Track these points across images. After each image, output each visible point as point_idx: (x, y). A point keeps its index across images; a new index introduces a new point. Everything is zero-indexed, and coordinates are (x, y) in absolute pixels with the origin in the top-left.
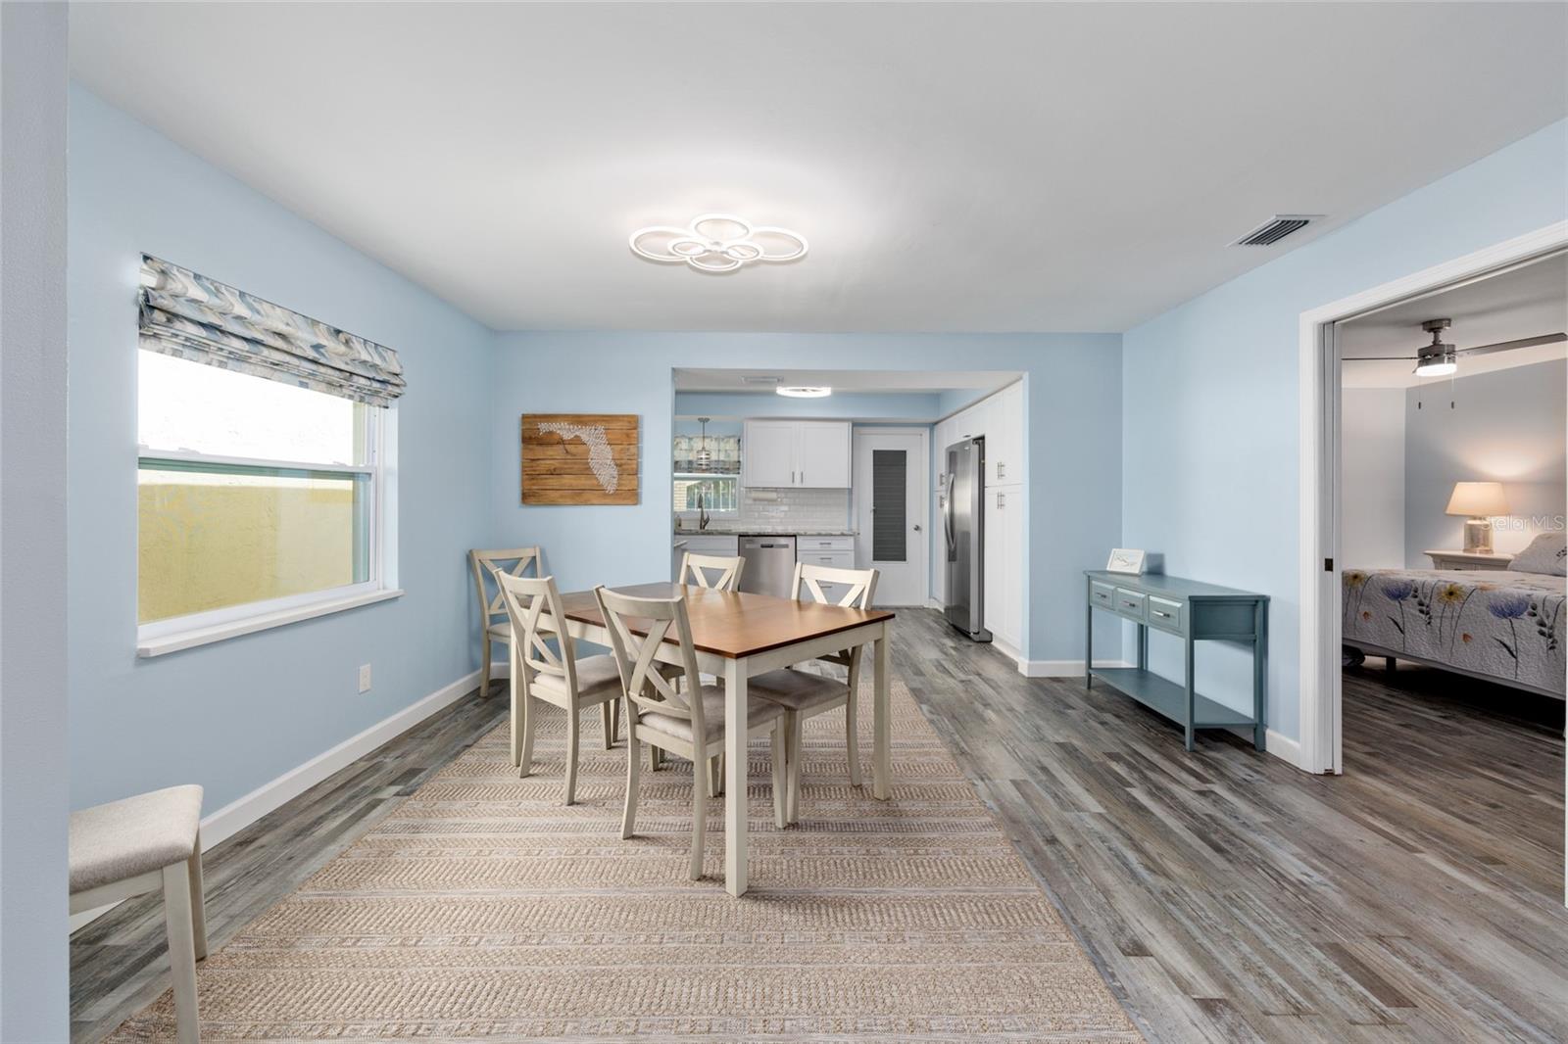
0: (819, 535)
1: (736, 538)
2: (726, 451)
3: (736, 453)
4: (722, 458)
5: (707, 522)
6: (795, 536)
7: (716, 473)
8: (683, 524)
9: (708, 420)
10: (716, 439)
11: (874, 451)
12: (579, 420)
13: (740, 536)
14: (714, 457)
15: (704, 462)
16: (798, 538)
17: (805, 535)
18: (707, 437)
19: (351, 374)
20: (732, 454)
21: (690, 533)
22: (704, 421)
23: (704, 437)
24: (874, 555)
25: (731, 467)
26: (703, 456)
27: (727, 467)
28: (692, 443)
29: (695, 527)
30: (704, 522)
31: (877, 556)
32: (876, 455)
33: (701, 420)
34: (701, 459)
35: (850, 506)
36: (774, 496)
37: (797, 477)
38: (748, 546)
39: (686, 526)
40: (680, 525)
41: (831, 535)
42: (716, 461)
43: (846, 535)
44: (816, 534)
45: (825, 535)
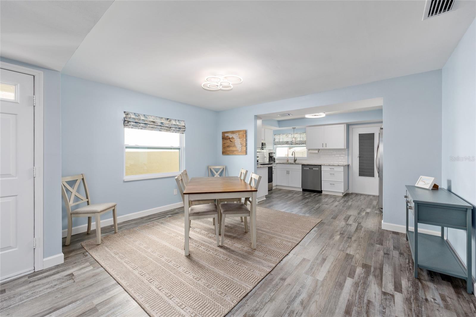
0: (330, 165)
1: (301, 166)
2: (302, 137)
4: (301, 140)
6: (321, 166)
7: (300, 144)
8: (289, 160)
10: (300, 134)
11: (359, 134)
12: (233, 132)
14: (299, 139)
15: (294, 141)
16: (322, 166)
17: (324, 165)
18: (297, 133)
19: (170, 127)
21: (291, 164)
22: (294, 128)
23: (294, 133)
24: (359, 174)
26: (294, 140)
27: (303, 142)
29: (293, 162)
30: (295, 161)
31: (361, 174)
32: (360, 135)
33: (293, 128)
34: (293, 140)
35: (348, 155)
36: (317, 152)
37: (324, 145)
38: (305, 168)
39: (290, 161)
40: (288, 161)
41: (334, 166)
42: (299, 141)
43: (339, 166)
44: (328, 165)
45: (332, 166)
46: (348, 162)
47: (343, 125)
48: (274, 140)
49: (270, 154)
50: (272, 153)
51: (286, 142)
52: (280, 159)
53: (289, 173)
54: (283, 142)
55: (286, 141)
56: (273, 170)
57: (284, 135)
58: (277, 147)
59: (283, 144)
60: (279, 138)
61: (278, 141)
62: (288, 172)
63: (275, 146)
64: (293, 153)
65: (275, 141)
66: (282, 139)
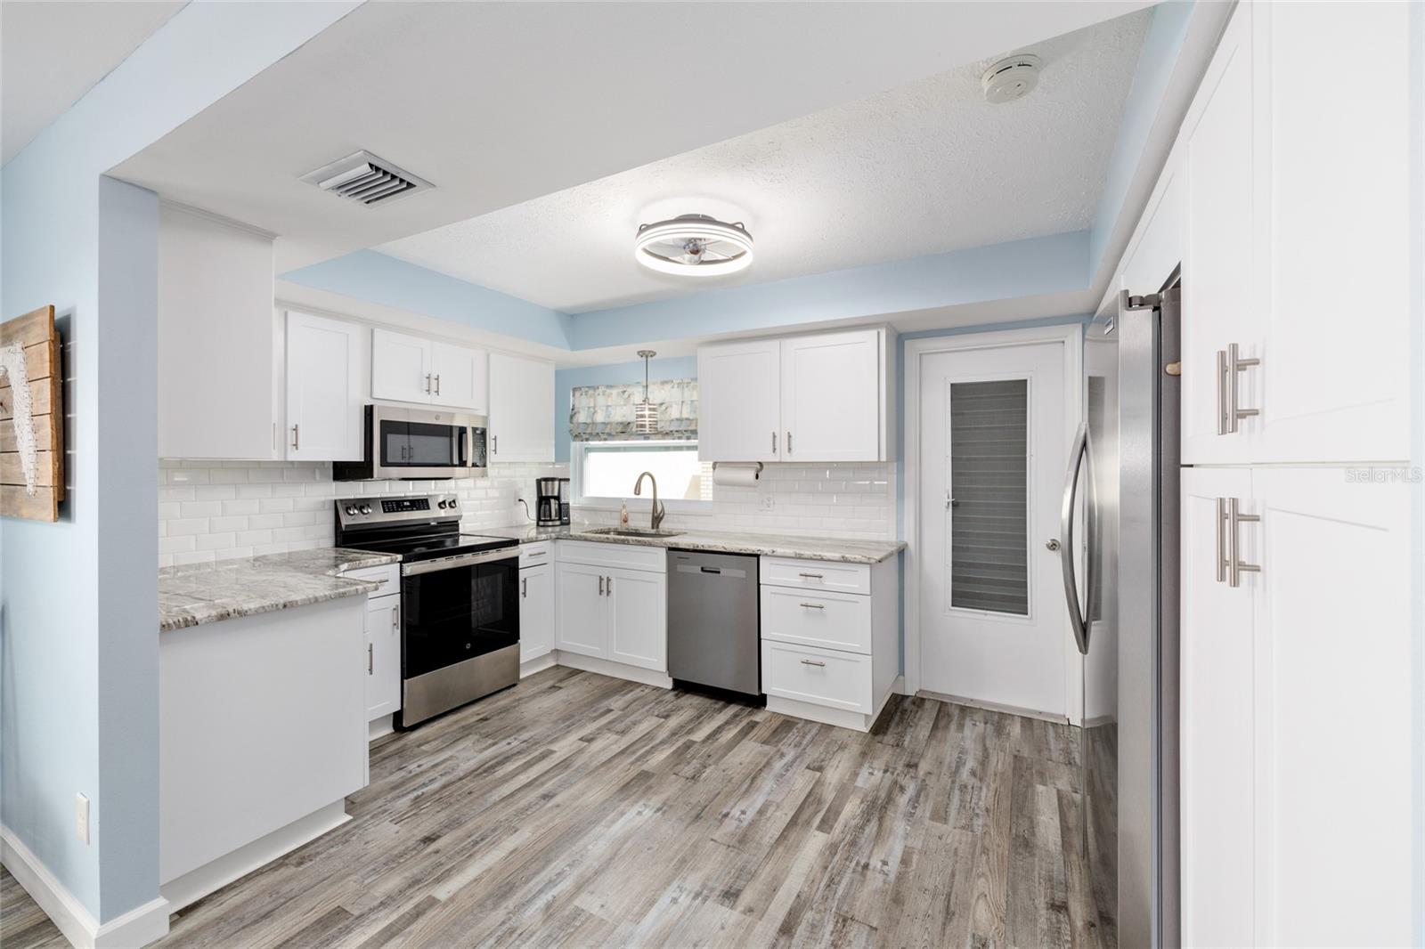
1: (669, 553)
2: (692, 401)
4: (685, 415)
5: (660, 518)
6: (758, 556)
7: (679, 438)
8: (630, 517)
11: (953, 386)
12: (5, 334)
13: (670, 549)
15: (647, 421)
16: (762, 560)
21: (635, 534)
22: (646, 355)
24: (954, 596)
26: (647, 413)
29: (644, 524)
30: (657, 519)
31: (963, 596)
32: (958, 391)
33: (642, 354)
34: (642, 416)
35: (901, 495)
36: (751, 475)
37: (782, 443)
38: (681, 568)
39: (634, 524)
40: (625, 521)
41: (822, 559)
42: (677, 419)
43: (850, 562)
44: (794, 555)
45: (811, 559)
46: (900, 531)
47: (874, 333)
48: (572, 417)
49: (543, 483)
50: (553, 480)
51: (622, 423)
52: (598, 506)
53: (608, 592)
54: (611, 423)
55: (621, 419)
56: (522, 574)
57: (615, 392)
58: (589, 450)
59: (610, 436)
60: (592, 405)
61: (589, 421)
62: (604, 587)
63: (576, 446)
64: (647, 479)
65: (575, 420)
66: (605, 408)
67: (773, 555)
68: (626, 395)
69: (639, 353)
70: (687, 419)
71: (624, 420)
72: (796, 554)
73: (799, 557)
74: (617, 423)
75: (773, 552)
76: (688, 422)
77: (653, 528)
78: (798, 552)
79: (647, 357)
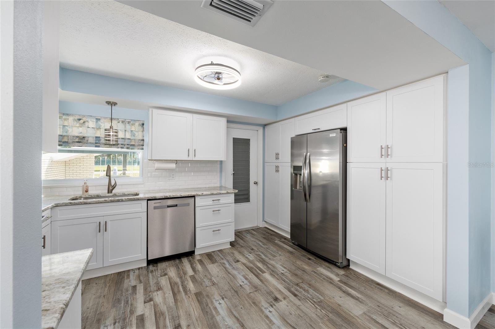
1: (146, 201)
2: (132, 131)
3: (140, 133)
4: (128, 137)
5: (114, 187)
6: (194, 196)
7: (122, 148)
8: (90, 189)
9: (115, 104)
10: (123, 122)
11: (233, 139)
13: (148, 200)
14: (121, 135)
15: (112, 138)
16: (197, 198)
18: (115, 119)
20: (137, 134)
22: (112, 104)
23: (112, 119)
25: (137, 144)
26: (111, 134)
27: (133, 143)
28: (99, 123)
29: (104, 191)
30: (111, 188)
31: (236, 201)
33: (108, 103)
34: (108, 136)
35: (221, 171)
37: (192, 153)
39: (92, 192)
40: (87, 191)
41: (220, 194)
42: (122, 139)
43: (229, 193)
44: (210, 194)
45: (217, 194)
46: (221, 183)
51: (77, 137)
52: (57, 185)
53: (105, 229)
55: (77, 134)
62: (102, 227)
66: (62, 127)
67: (202, 195)
68: (82, 121)
69: (107, 102)
70: (128, 139)
71: (81, 135)
72: (211, 193)
73: (212, 194)
74: (73, 136)
75: (202, 194)
76: (129, 140)
77: (108, 193)
78: (212, 192)
79: (112, 105)
